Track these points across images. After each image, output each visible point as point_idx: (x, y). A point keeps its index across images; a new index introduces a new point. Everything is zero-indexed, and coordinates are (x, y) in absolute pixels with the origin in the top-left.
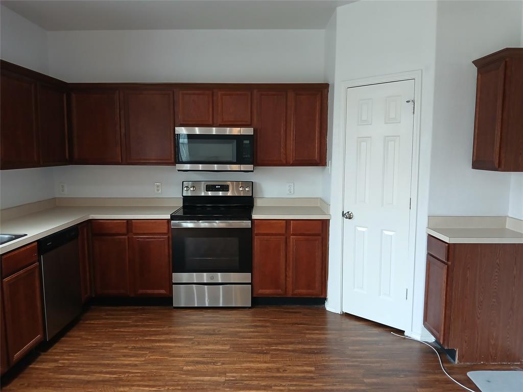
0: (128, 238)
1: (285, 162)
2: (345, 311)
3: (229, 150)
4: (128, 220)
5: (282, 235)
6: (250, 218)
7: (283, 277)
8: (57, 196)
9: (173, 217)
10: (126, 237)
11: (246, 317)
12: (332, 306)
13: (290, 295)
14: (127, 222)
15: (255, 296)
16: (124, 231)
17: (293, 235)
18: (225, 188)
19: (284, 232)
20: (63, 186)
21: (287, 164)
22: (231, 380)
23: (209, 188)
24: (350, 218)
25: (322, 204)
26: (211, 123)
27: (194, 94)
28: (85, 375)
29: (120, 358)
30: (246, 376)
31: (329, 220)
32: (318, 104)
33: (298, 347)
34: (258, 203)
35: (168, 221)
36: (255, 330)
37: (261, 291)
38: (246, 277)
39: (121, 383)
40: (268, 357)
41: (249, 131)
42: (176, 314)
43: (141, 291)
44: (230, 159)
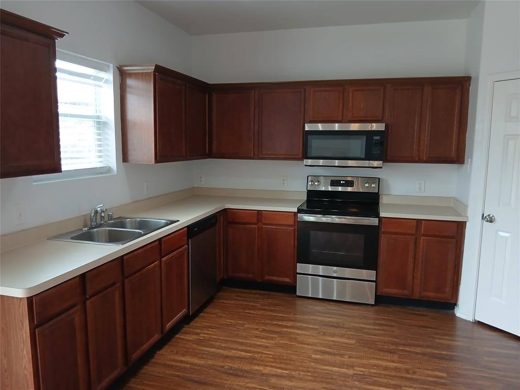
0: (258, 227)
1: (417, 159)
2: (478, 319)
3: (358, 146)
4: (259, 212)
5: (413, 235)
6: (377, 215)
7: (410, 278)
8: (195, 186)
9: (300, 211)
10: (256, 226)
11: (370, 313)
12: (464, 311)
13: (416, 296)
14: (258, 212)
15: (378, 294)
16: (255, 220)
17: (424, 235)
18: (350, 183)
19: (414, 231)
21: (420, 161)
22: (360, 374)
23: (335, 183)
24: (491, 222)
25: (459, 205)
26: (340, 118)
27: (325, 91)
28: (224, 350)
29: (253, 339)
30: (374, 373)
31: (466, 222)
32: (458, 98)
33: (427, 350)
34: (384, 200)
35: (295, 214)
36: (380, 328)
37: (385, 290)
38: (370, 274)
39: (255, 362)
40: (396, 357)
41: (380, 127)
42: (299, 302)
43: (267, 277)
44: (358, 155)
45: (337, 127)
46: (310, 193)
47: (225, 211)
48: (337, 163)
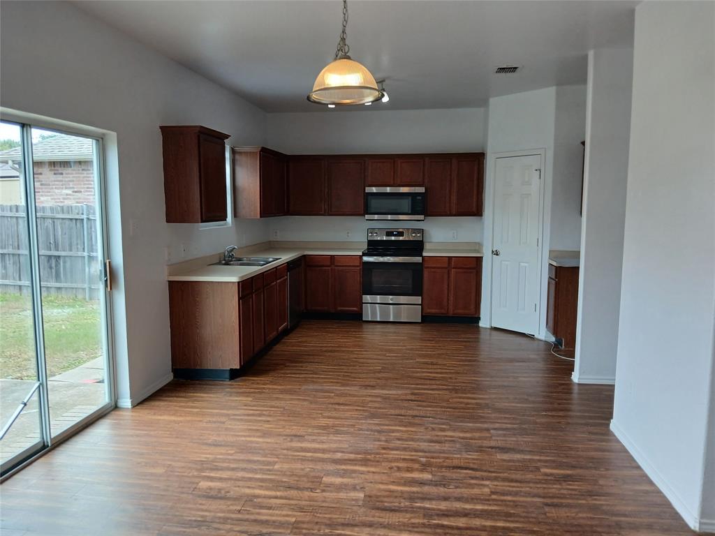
0: (332, 269)
1: (449, 213)
2: (494, 325)
3: (406, 204)
4: (332, 257)
5: (446, 268)
6: (421, 255)
7: (445, 300)
8: (271, 239)
9: (364, 254)
10: (329, 268)
11: (417, 330)
12: (484, 323)
13: (451, 313)
15: (424, 314)
16: (329, 263)
17: (454, 268)
18: (401, 234)
19: (446, 266)
20: (276, 233)
21: (451, 215)
23: (389, 234)
24: (497, 255)
25: (479, 246)
26: (392, 183)
27: (380, 162)
31: (482, 257)
32: (476, 168)
34: (427, 246)
35: (361, 257)
37: (429, 311)
38: (418, 300)
41: (422, 190)
42: (365, 326)
43: (339, 308)
44: (406, 211)
45: (388, 190)
46: (370, 243)
47: (304, 256)
48: (389, 217)
